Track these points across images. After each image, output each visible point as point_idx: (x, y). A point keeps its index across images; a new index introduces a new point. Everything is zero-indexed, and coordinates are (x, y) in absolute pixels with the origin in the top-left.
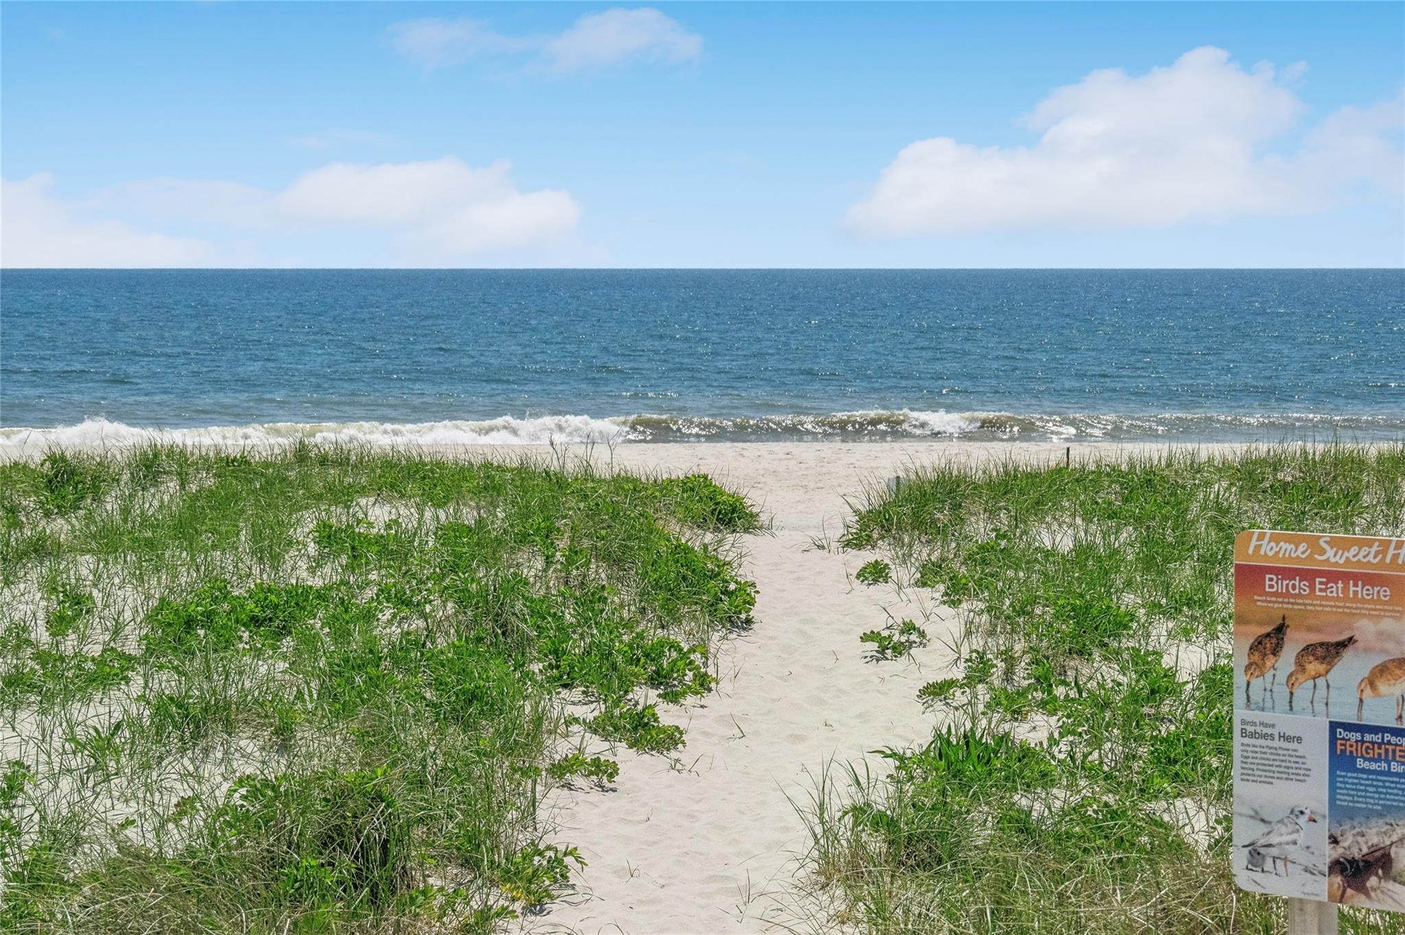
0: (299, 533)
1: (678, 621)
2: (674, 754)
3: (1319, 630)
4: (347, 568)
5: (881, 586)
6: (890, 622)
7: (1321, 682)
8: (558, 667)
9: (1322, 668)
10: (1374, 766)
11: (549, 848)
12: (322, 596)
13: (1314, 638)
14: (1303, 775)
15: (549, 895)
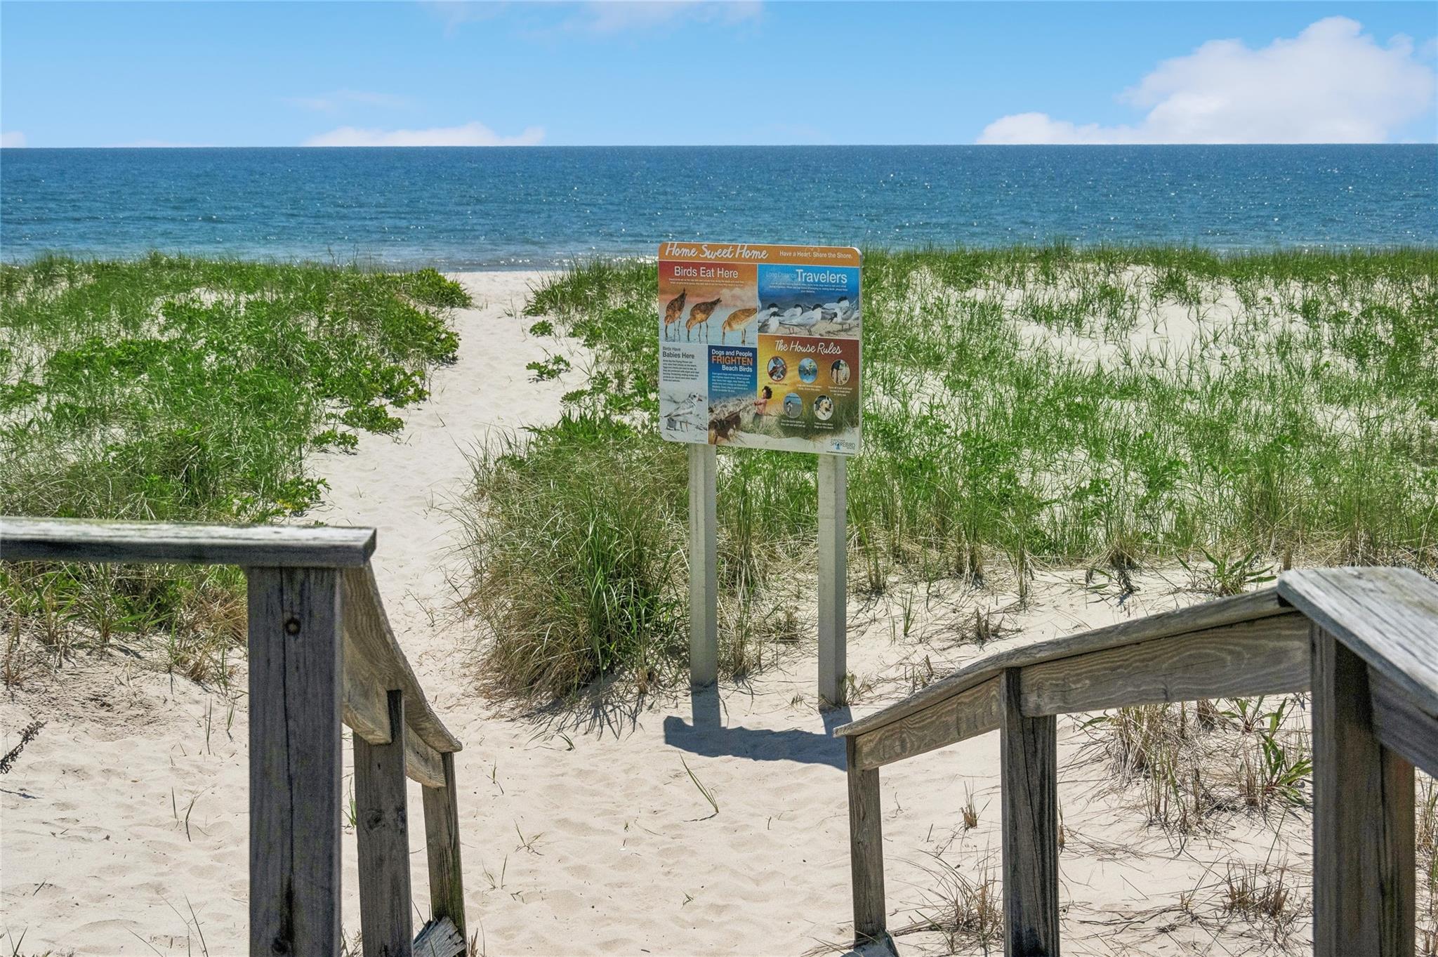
0: (153, 311)
1: (406, 357)
2: (395, 435)
3: (702, 296)
4: (187, 331)
5: (547, 337)
6: (548, 357)
7: (704, 324)
8: (323, 385)
9: (704, 316)
10: (731, 369)
11: (308, 481)
12: (168, 347)
13: (700, 300)
14: (694, 375)
15: (307, 505)
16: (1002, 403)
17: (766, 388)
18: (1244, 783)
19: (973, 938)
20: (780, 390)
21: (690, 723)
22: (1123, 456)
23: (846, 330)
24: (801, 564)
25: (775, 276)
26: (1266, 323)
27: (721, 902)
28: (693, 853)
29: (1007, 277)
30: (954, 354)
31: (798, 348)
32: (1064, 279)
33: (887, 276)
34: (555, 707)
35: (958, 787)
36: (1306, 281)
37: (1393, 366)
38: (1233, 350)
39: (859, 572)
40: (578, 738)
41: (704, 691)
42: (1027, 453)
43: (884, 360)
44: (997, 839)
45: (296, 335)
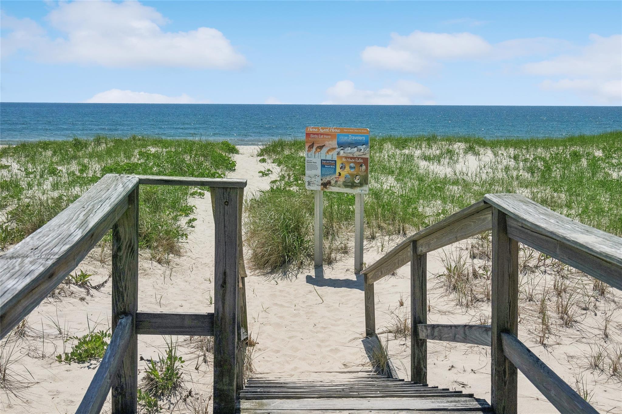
0: (135, 153)
1: (219, 169)
4: (146, 160)
5: (264, 163)
6: (265, 169)
7: (320, 153)
9: (320, 150)
10: (328, 167)
11: (189, 206)
12: (141, 165)
13: (319, 145)
14: (317, 169)
15: (190, 214)
16: (414, 186)
17: (339, 173)
18: (486, 294)
19: (402, 335)
20: (344, 173)
21: (314, 277)
22: (453, 202)
23: (364, 155)
24: (349, 230)
25: (342, 137)
26: (501, 162)
27: (324, 326)
28: (316, 313)
29: (416, 146)
30: (398, 171)
31: (349, 160)
32: (435, 147)
33: (376, 145)
34: (272, 272)
35: (398, 295)
36: (515, 148)
37: (543, 176)
38: (490, 170)
39: (367, 233)
40: (279, 281)
41: (318, 268)
42: (421, 201)
43: (375, 172)
44: (409, 309)
45: (183, 161)
